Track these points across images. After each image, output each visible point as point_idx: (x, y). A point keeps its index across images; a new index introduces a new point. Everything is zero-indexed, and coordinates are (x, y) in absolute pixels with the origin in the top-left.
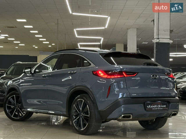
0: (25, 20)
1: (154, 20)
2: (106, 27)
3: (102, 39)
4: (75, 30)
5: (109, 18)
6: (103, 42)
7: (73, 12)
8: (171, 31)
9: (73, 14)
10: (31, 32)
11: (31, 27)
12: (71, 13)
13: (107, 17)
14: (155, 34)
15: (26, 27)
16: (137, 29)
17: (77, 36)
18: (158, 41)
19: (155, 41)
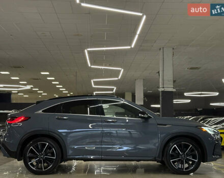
0: (48, 73)
1: (159, 72)
2: (119, 78)
3: (115, 88)
4: (92, 81)
5: (122, 70)
6: (116, 91)
7: (91, 65)
8: (174, 81)
9: (92, 67)
10: (53, 83)
11: (53, 79)
12: (90, 66)
13: (120, 69)
14: (160, 84)
15: (48, 78)
16: (144, 80)
17: (93, 86)
18: (163, 89)
19: (161, 90)
